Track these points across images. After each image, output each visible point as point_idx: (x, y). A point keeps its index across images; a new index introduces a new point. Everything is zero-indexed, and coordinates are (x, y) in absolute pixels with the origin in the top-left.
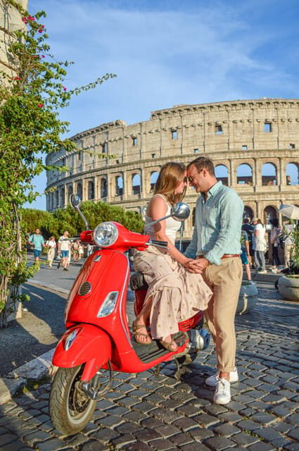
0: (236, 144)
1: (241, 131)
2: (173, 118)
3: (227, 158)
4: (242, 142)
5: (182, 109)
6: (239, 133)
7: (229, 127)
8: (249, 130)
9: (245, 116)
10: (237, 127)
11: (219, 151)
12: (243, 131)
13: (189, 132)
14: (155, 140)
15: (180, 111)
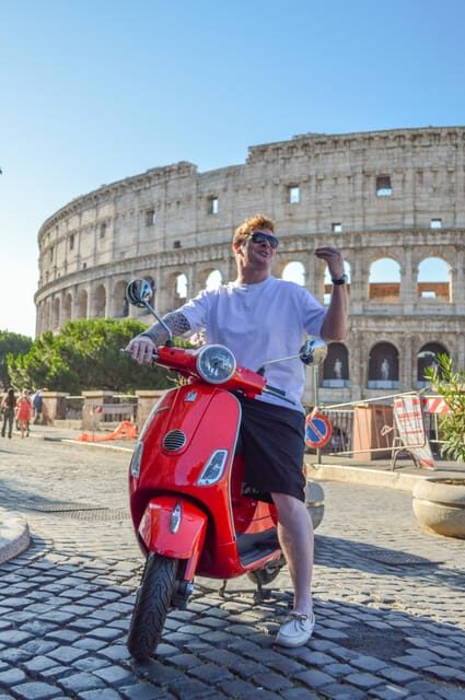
0: (419, 216)
1: (431, 190)
2: (293, 160)
3: (400, 243)
4: (430, 212)
5: (310, 142)
6: (424, 192)
7: (404, 181)
8: (446, 187)
9: (440, 158)
10: (421, 182)
11: (382, 228)
12: (435, 189)
13: (324, 189)
14: (255, 203)
15: (306, 145)
